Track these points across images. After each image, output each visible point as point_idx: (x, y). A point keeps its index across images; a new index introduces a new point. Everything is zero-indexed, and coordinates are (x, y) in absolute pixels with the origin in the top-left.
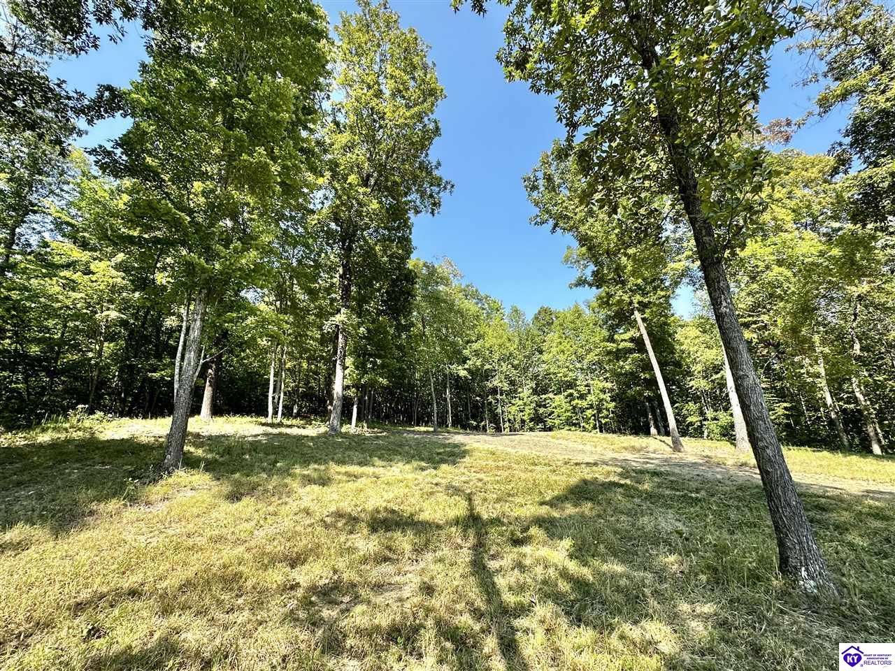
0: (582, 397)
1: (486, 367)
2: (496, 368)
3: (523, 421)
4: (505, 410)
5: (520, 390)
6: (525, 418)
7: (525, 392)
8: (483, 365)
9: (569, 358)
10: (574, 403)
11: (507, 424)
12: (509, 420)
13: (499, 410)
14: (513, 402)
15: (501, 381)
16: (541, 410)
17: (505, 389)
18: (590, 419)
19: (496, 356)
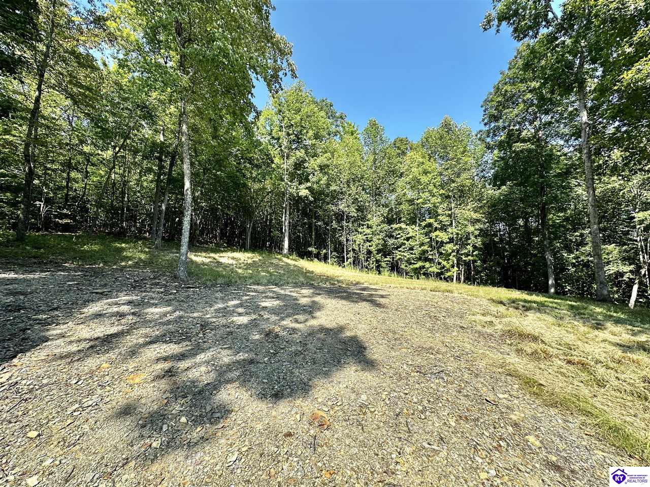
0: (443, 228)
1: (332, 188)
2: (344, 190)
3: (369, 252)
4: (350, 238)
5: (369, 216)
6: (373, 249)
7: (375, 220)
8: (328, 185)
9: (433, 181)
10: (433, 235)
11: (351, 254)
12: (354, 250)
13: (343, 239)
14: (360, 230)
15: (348, 206)
16: (391, 241)
17: (352, 214)
18: (450, 254)
19: (345, 177)
